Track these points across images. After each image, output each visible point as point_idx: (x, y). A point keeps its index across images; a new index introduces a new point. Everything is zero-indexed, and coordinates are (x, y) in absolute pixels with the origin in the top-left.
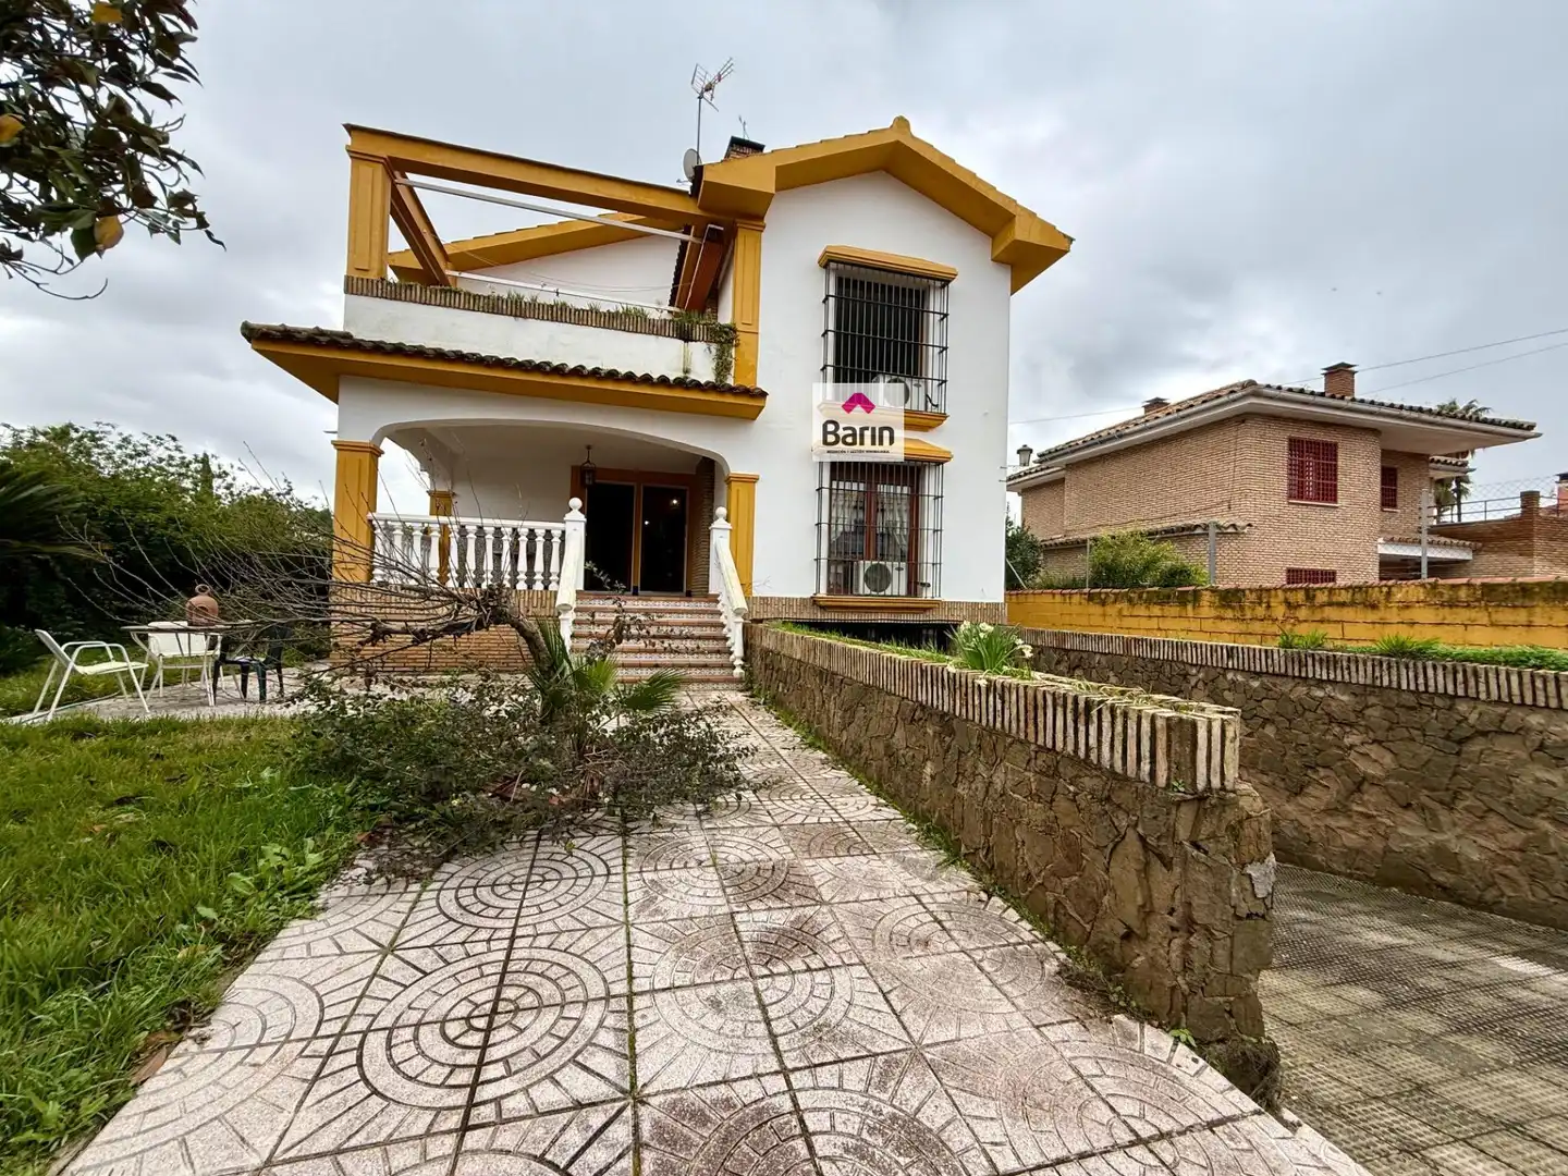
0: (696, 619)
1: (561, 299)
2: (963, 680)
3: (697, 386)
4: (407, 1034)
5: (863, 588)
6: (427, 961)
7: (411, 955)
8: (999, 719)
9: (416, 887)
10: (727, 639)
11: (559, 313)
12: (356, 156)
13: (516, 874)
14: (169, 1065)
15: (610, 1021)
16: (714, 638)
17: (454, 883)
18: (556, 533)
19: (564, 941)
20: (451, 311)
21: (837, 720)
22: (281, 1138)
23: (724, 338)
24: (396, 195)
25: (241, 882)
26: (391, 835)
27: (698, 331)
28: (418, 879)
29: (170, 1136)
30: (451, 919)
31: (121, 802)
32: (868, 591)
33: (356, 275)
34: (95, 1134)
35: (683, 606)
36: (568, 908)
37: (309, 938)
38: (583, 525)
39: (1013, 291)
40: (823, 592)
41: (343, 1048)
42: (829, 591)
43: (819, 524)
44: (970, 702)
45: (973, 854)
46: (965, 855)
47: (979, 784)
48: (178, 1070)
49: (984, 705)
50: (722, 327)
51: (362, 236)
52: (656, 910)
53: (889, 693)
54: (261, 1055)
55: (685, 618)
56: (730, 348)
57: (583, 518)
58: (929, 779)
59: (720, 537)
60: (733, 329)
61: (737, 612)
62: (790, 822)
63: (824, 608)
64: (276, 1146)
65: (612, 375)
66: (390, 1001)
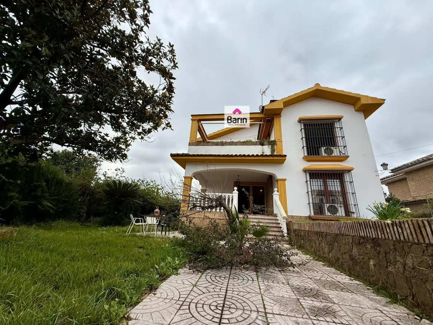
0: (270, 221)
1: (232, 140)
2: (380, 223)
3: (266, 156)
4: (201, 305)
5: (327, 213)
6: (204, 290)
7: (200, 288)
8: (402, 236)
9: (200, 274)
10: (281, 228)
11: (232, 144)
12: (192, 120)
13: (226, 275)
14: (148, 297)
15: (260, 318)
16: (277, 227)
17: (210, 274)
18: (231, 196)
19: (241, 294)
20: (208, 146)
21: (326, 249)
22: (172, 320)
23: (273, 144)
24: (199, 127)
25: (162, 264)
26: (194, 262)
27: (265, 143)
28: (201, 272)
29: (148, 312)
30: (209, 282)
31: (141, 247)
32: (329, 214)
33: (191, 142)
34: (134, 307)
35: (266, 217)
36: (242, 286)
37: (177, 279)
38: (237, 194)
39: (365, 118)
40: (312, 214)
41: (185, 304)
42: (315, 213)
43: (308, 192)
44: (385, 232)
45: (405, 299)
46: (401, 300)
47: (399, 265)
48: (150, 299)
49: (392, 232)
50: (272, 141)
51: (192, 135)
52: (270, 292)
53: (347, 235)
54: (167, 301)
55: (267, 221)
56: (274, 146)
57: (237, 192)
58: (373, 266)
59: (276, 196)
60: (275, 141)
61: (284, 218)
62: (314, 278)
63: (313, 220)
64: (171, 322)
65: (244, 156)
66: (196, 297)
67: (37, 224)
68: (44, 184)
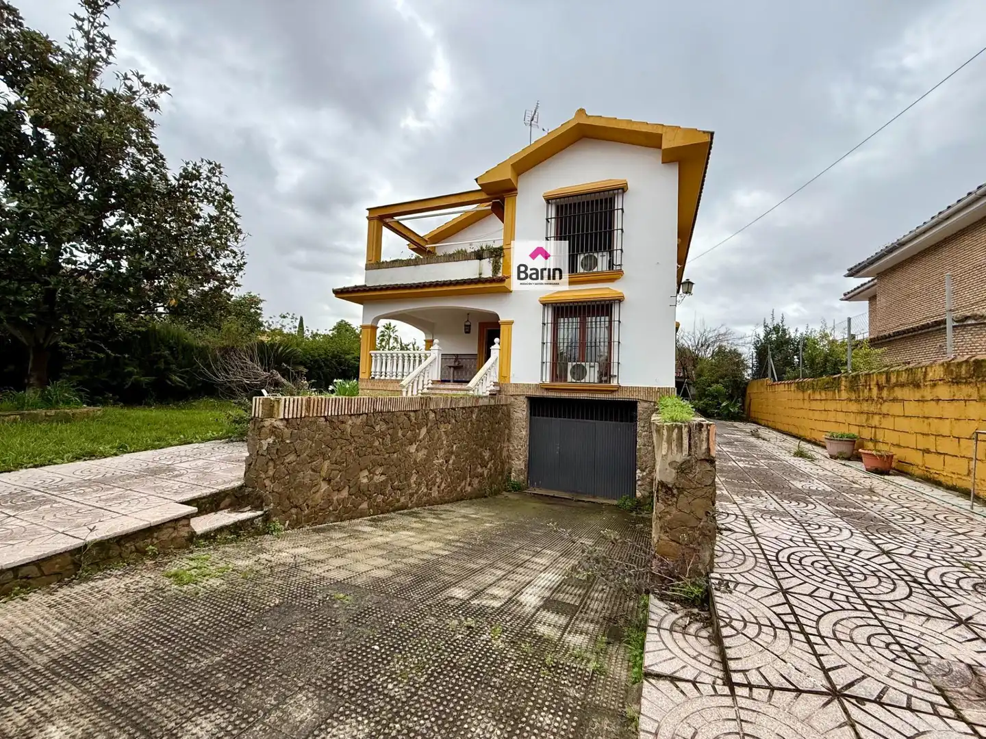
3: (485, 280)
5: (570, 378)
12: (370, 219)
23: (495, 254)
27: (485, 254)
32: (573, 380)
40: (548, 380)
43: (544, 343)
50: (495, 250)
56: (499, 259)
59: (494, 353)
60: (501, 249)
63: (546, 389)
67: (176, 402)
68: (167, 352)
